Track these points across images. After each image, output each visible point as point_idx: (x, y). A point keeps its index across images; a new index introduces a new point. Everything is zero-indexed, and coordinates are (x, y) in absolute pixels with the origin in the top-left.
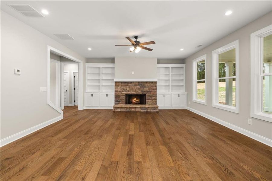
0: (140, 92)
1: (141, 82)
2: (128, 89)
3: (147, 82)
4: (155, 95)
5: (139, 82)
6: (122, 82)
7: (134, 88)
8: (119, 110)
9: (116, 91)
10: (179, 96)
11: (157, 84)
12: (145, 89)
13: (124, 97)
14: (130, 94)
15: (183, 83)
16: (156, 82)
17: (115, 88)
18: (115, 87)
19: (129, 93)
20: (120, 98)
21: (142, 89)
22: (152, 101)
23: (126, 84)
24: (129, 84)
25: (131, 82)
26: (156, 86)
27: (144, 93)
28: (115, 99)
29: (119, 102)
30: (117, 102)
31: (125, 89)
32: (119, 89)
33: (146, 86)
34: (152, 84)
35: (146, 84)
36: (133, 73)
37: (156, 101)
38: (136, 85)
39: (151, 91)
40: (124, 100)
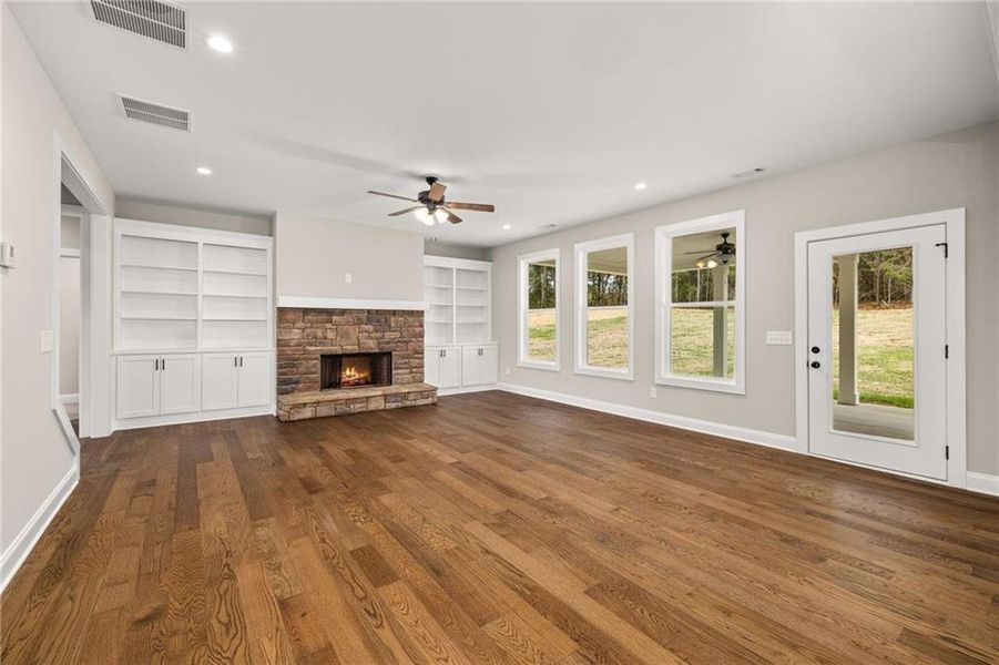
0: (371, 345)
1: (377, 311)
2: (330, 335)
3: (394, 313)
4: (419, 352)
5: (368, 311)
6: (306, 311)
7: (354, 331)
8: (307, 413)
9: (280, 343)
10: (480, 352)
11: (427, 319)
12: (389, 335)
13: (315, 365)
14: (340, 352)
15: (486, 317)
16: (421, 313)
17: (279, 333)
18: (278, 327)
19: (336, 349)
20: (302, 369)
21: (378, 335)
22: (411, 372)
23: (324, 317)
24: (335, 318)
25: (343, 312)
26: (422, 326)
27: (386, 348)
28: (279, 374)
29: (297, 383)
30: (285, 385)
31: (320, 334)
32: (295, 335)
33: (393, 325)
34: (410, 319)
35: (393, 319)
36: (349, 279)
37: (422, 373)
38: (359, 322)
39: (406, 342)
40: (317, 376)
